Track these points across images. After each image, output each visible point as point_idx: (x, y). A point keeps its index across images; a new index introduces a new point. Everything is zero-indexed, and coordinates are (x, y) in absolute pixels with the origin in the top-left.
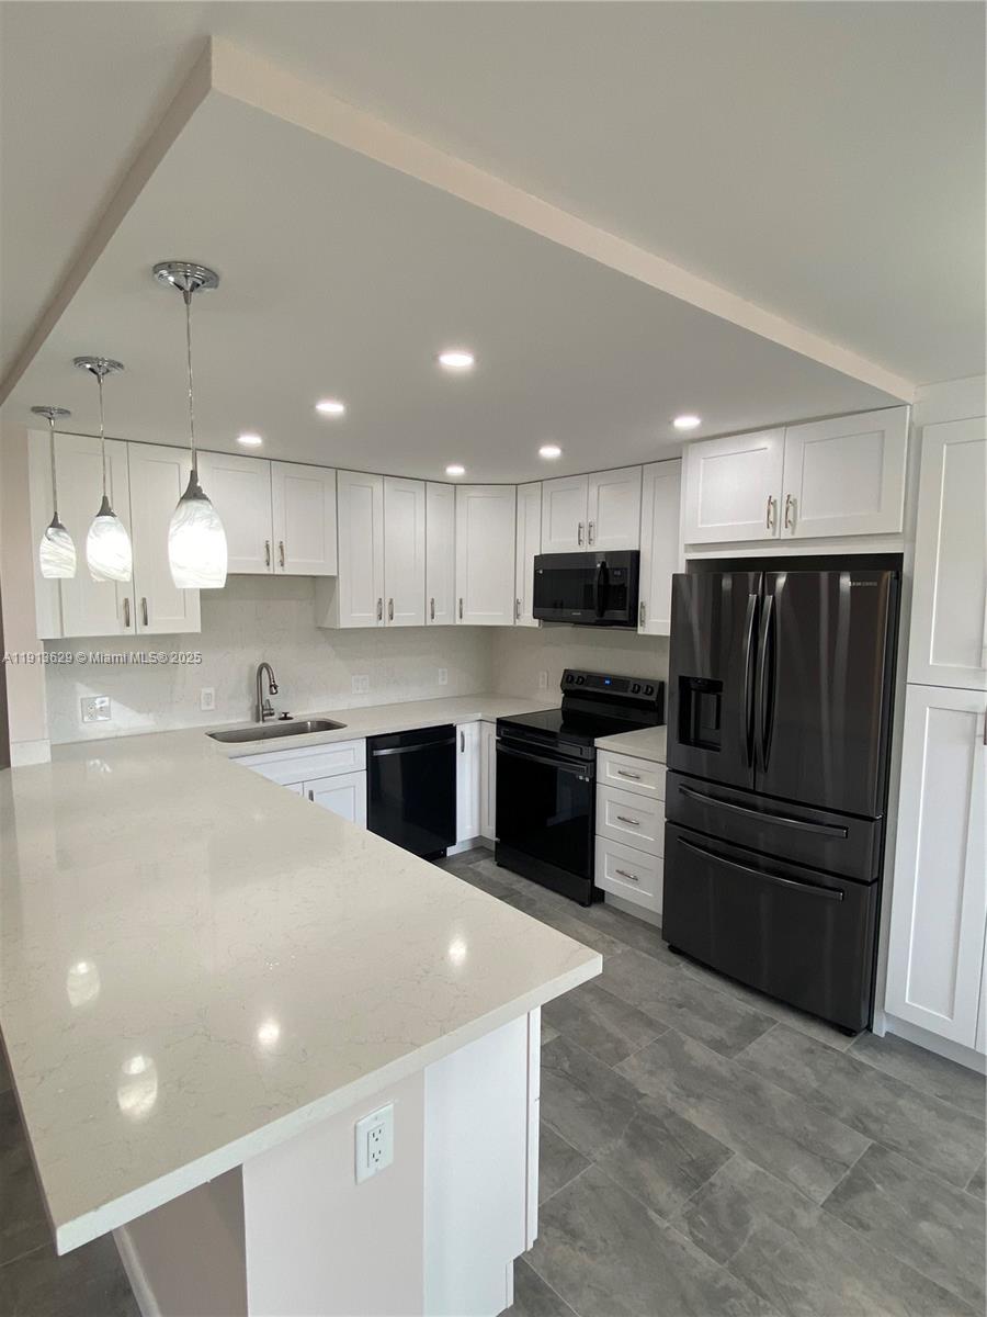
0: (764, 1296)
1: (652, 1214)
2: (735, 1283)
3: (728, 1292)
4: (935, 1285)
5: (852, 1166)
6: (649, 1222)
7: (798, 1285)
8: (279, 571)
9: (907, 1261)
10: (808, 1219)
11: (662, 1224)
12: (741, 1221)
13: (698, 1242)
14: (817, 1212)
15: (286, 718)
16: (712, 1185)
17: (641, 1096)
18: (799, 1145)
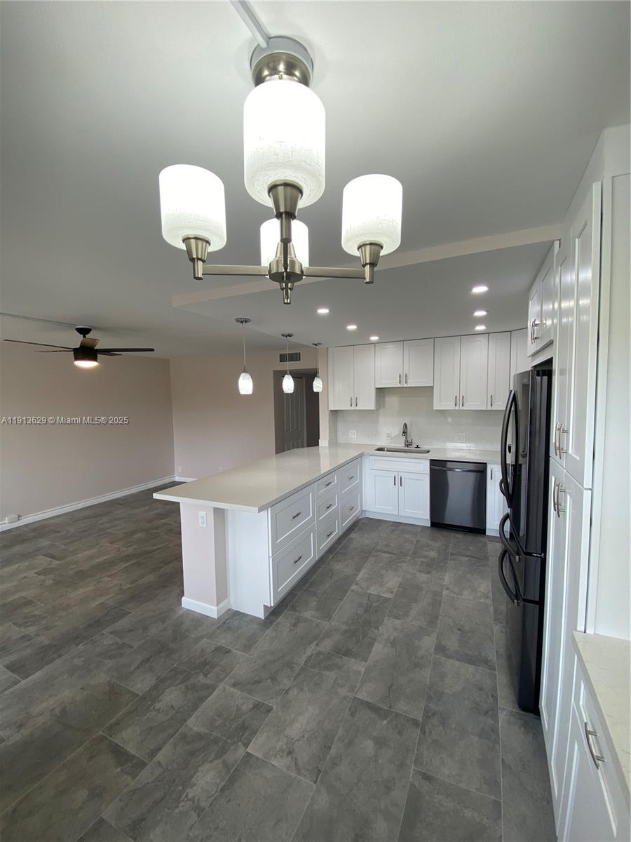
0: (295, 679)
1: (315, 643)
2: (297, 669)
3: (292, 668)
4: (332, 744)
5: (392, 710)
6: (311, 643)
7: (305, 689)
8: (405, 385)
9: (340, 731)
10: (343, 692)
11: (313, 646)
12: (327, 668)
13: (310, 657)
14: (350, 695)
15: (417, 447)
16: (342, 658)
17: (377, 628)
18: (392, 686)
